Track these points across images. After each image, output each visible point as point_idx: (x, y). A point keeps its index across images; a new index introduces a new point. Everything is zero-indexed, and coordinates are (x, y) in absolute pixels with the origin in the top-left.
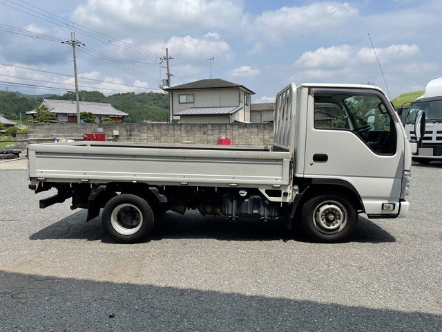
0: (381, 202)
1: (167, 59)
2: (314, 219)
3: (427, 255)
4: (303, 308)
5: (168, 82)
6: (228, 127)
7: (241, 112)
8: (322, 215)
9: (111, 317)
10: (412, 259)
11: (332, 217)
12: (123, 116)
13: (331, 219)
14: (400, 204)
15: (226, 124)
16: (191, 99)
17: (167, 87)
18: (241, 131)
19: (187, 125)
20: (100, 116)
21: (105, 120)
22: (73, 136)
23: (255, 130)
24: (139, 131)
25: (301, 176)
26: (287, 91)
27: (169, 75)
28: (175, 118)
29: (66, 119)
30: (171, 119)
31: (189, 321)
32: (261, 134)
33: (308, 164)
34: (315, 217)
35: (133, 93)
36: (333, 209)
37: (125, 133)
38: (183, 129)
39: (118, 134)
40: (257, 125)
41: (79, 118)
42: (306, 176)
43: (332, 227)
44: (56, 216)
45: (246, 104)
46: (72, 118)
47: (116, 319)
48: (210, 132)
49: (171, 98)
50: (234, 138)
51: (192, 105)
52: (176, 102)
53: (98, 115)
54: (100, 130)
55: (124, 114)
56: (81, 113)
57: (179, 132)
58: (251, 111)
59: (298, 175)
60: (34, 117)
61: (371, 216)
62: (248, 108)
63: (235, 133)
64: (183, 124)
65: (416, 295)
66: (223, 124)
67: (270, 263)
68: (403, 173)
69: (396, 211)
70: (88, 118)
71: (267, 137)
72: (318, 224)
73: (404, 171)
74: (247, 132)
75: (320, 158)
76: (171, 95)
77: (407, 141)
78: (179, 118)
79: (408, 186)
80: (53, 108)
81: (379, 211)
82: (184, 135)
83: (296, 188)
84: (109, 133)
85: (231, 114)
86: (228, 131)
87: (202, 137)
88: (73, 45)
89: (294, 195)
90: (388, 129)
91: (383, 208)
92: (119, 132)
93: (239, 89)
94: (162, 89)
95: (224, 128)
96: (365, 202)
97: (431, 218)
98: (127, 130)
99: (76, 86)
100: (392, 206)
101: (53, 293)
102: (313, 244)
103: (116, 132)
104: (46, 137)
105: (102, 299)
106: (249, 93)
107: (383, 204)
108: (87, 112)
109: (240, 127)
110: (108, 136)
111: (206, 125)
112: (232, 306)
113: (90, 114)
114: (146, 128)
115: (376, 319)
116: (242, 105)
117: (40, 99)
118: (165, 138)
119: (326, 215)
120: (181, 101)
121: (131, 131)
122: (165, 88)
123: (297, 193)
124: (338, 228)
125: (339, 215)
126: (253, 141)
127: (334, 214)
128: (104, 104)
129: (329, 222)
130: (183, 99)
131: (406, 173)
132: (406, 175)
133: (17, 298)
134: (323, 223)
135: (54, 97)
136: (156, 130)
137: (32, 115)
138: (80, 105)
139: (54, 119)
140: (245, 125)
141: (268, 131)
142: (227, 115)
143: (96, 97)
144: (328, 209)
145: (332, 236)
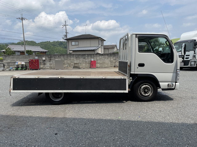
0: (167, 84)
1: (66, 26)
2: (139, 91)
3: (187, 105)
4: (139, 127)
5: (66, 36)
6: (95, 55)
7: (100, 49)
8: (142, 90)
9: (56, 134)
10: (181, 107)
11: (146, 90)
12: (46, 52)
13: (146, 91)
14: (175, 84)
15: (94, 54)
16: (77, 43)
17: (66, 38)
18: (100, 57)
19: (76, 55)
20: (35, 52)
21: (37, 54)
22: (24, 61)
23: (106, 56)
24: (54, 58)
25: (133, 73)
26: (125, 36)
27: (66, 33)
28: (70, 52)
29: (19, 54)
30: (68, 53)
31: (90, 134)
32: (109, 58)
33: (136, 67)
34: (139, 90)
35: (50, 42)
36: (147, 87)
37: (48, 59)
38: (74, 56)
39: (45, 59)
40: (107, 54)
41: (25, 53)
42: (135, 73)
43: (146, 95)
44: (22, 95)
45: (102, 46)
46: (22, 53)
47: (58, 135)
48: (87, 58)
49: (68, 43)
50: (97, 60)
51: (78, 46)
52: (70, 45)
53: (34, 51)
54: (36, 58)
55: (46, 51)
56: (27, 51)
57: (73, 58)
58: (104, 49)
59: (132, 73)
60: (4, 53)
61: (163, 90)
62: (103, 47)
63: (98, 58)
64: (74, 54)
65: (185, 121)
66: (92, 54)
67: (121, 111)
68: (177, 71)
69: (174, 87)
70: (29, 52)
71: (112, 60)
72: (141, 94)
73: (177, 70)
74: (103, 57)
75: (141, 65)
76: (68, 42)
77: (178, 57)
78: (72, 52)
79: (179, 76)
80: (13, 49)
81: (167, 87)
82: (75, 59)
83: (131, 78)
84: (41, 59)
85: (96, 50)
86: (95, 57)
87: (83, 60)
88: (22, 20)
89: (130, 81)
90: (170, 52)
91: (168, 86)
92: (45, 58)
93: (99, 39)
94: (64, 39)
95: (93, 56)
96: (161, 84)
97: (187, 90)
98: (49, 58)
99: (24, 38)
100: (172, 85)
101: (27, 126)
102: (139, 102)
103: (44, 59)
104: (11, 61)
105: (50, 127)
106: (103, 40)
107: (168, 84)
108: (29, 50)
109: (100, 55)
110: (40, 60)
111: (85, 55)
112: (108, 128)
113: (31, 51)
114: (58, 56)
115: (170, 130)
116: (100, 46)
117: (7, 45)
118: (66, 61)
119: (144, 90)
120: (73, 45)
121: (51, 58)
122: (65, 38)
123: (132, 80)
124: (149, 95)
125: (150, 89)
126: (106, 61)
127: (147, 89)
128: (36, 46)
129: (145, 93)
130: (73, 43)
131: (178, 70)
132: (178, 71)
133: (11, 129)
134: (143, 93)
135: (13, 44)
136: (62, 57)
137: (3, 52)
138: (26, 47)
139: (14, 54)
140: (102, 55)
141: (112, 57)
142: (94, 50)
143: (32, 43)
144: (145, 87)
145: (147, 99)
